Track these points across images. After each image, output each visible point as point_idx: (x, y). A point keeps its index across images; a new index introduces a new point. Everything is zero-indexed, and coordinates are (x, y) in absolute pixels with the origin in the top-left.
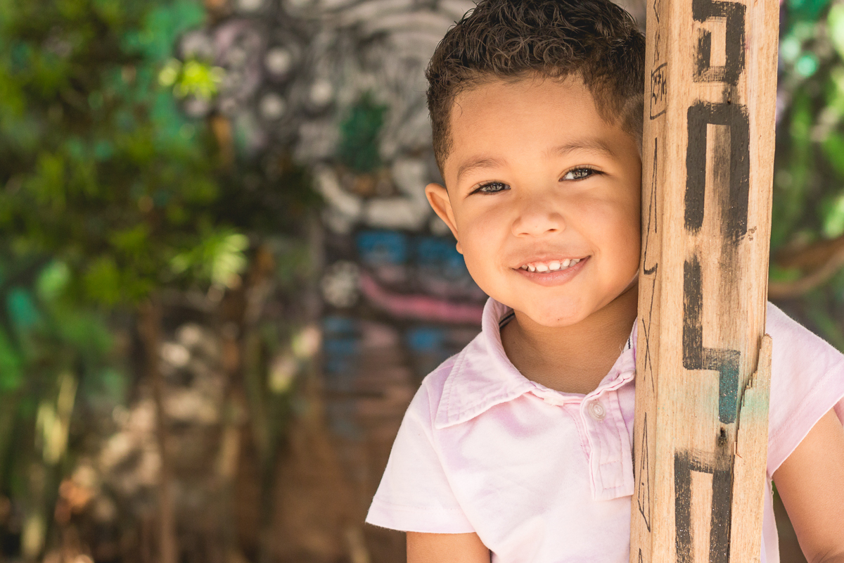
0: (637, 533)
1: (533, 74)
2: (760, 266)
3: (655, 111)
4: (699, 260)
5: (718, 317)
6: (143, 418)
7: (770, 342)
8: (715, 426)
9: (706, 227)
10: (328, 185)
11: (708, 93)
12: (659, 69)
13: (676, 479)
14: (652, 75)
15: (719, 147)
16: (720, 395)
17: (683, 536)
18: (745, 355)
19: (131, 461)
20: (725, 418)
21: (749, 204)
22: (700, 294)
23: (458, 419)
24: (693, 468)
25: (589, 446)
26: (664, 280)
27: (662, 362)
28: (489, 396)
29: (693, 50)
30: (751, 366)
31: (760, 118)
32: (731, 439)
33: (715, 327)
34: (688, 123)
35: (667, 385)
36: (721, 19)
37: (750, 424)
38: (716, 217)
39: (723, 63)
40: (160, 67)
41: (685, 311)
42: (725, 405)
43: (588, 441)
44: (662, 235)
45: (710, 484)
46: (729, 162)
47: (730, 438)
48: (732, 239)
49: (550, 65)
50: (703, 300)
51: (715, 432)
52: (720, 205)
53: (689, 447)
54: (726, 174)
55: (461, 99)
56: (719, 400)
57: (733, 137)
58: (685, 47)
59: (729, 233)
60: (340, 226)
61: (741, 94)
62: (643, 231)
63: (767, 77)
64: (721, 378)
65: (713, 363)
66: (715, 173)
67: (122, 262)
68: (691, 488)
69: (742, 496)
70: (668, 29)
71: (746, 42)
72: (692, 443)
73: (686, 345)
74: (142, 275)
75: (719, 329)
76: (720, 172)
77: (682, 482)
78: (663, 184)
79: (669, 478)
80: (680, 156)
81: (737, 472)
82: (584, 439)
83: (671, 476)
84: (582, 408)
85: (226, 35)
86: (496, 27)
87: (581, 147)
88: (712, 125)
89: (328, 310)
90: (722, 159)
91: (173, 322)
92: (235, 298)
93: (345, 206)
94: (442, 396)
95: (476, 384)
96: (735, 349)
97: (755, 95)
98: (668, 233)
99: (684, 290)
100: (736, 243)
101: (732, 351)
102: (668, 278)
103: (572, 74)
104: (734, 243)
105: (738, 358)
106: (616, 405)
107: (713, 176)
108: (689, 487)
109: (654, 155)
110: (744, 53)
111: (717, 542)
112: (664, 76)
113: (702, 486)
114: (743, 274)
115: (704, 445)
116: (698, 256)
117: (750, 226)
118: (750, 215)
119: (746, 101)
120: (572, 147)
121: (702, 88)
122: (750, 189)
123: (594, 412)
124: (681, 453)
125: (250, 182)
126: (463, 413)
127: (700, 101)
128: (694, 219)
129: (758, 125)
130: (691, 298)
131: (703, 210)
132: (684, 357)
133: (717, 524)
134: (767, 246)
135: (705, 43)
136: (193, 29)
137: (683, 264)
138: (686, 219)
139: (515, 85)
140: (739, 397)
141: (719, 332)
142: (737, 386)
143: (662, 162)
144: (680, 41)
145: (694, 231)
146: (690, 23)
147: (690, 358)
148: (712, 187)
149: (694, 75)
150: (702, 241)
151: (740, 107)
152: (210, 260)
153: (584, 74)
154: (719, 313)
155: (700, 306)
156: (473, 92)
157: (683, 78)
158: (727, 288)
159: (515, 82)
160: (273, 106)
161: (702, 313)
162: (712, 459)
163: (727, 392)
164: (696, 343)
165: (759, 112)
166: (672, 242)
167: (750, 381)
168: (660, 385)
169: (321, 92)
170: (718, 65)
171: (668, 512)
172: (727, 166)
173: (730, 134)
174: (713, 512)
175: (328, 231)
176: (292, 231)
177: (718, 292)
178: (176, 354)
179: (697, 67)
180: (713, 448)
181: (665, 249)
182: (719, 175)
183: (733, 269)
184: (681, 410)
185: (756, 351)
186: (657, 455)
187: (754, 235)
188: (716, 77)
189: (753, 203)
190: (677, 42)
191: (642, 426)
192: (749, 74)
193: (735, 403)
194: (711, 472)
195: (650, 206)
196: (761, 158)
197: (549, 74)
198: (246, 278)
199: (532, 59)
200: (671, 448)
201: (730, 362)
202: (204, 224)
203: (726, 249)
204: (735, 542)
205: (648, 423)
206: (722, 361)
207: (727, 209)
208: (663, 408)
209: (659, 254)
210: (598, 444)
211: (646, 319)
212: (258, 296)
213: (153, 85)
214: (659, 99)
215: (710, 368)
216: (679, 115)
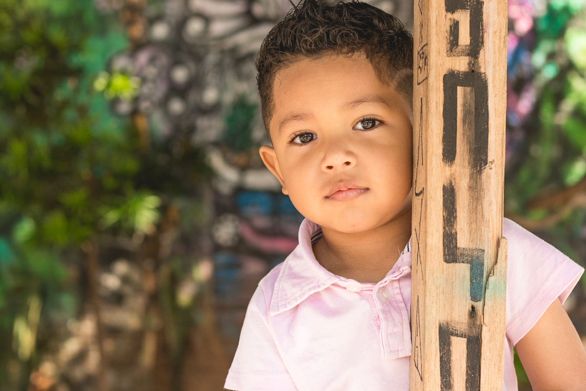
0: (414, 383)
1: (330, 53)
2: (498, 188)
3: (421, 79)
4: (453, 184)
5: (468, 225)
6: (88, 327)
7: (506, 243)
8: (467, 304)
9: (458, 161)
10: (216, 161)
11: (458, 64)
12: (422, 48)
13: (440, 342)
14: (418, 53)
15: (467, 103)
16: (471, 281)
17: (446, 384)
18: (488, 252)
19: (80, 357)
20: (474, 298)
21: (489, 144)
22: (454, 209)
23: (286, 307)
24: (452, 334)
25: (380, 320)
26: (429, 199)
27: (429, 258)
28: (307, 288)
29: (446, 34)
30: (493, 260)
31: (495, 81)
32: (480, 313)
33: (466, 232)
34: (444, 86)
35: (432, 274)
36: (466, 11)
37: (492, 302)
38: (465, 153)
39: (468, 42)
40: (95, 77)
41: (444, 221)
42: (474, 289)
43: (379, 317)
44: (426, 167)
45: (465, 346)
46: (474, 113)
47: (478, 313)
48: (477, 169)
49: (342, 46)
50: (457, 213)
51: (468, 308)
52: (468, 145)
53: (449, 319)
54: (472, 122)
55: (280, 75)
56: (470, 285)
57: (476, 96)
58: (441, 31)
59: (475, 164)
60: (225, 189)
61: (482, 65)
62: (414, 165)
63: (499, 52)
64: (471, 269)
65: (465, 258)
66: (464, 121)
67: (69, 214)
68: (451, 349)
69: (488, 354)
70: (428, 19)
71: (484, 27)
72: (451, 317)
73: (445, 245)
74: (83, 224)
75: (469, 234)
76: (467, 121)
77: (445, 344)
78: (426, 130)
79: (435, 342)
80: (438, 110)
81: (484, 337)
82: (376, 315)
83: (436, 341)
84: (374, 294)
85: (143, 57)
86: (303, 22)
87: (366, 101)
88: (461, 87)
89: (217, 248)
90: (469, 112)
91: (108, 258)
92: (152, 241)
93: (228, 175)
94: (274, 293)
95: (297, 281)
96: (481, 248)
97: (492, 65)
98: (431, 165)
99: (443, 206)
100: (480, 172)
101: (479, 249)
102: (431, 198)
103: (357, 52)
104: (479, 171)
105: (483, 254)
106: (398, 291)
107: (462, 124)
108: (449, 349)
109: (420, 110)
110: (483, 35)
111: (470, 388)
112: (426, 53)
113: (459, 348)
114: (486, 194)
115: (460, 318)
116: (453, 181)
117: (490, 159)
118: (490, 151)
119: (485, 70)
120: (360, 102)
121: (453, 61)
122: (489, 133)
123: (383, 296)
124: (443, 324)
125: (162, 159)
126: (289, 303)
127: (452, 70)
128: (449, 155)
129: (494, 86)
130: (448, 211)
131: (456, 149)
132: (444, 255)
133: (470, 375)
134: (502, 173)
135: (455, 28)
136: (120, 53)
137: (442, 187)
138: (444, 155)
139: (317, 61)
140: (484, 283)
141: (469, 236)
142: (483, 275)
143: (426, 114)
144: (436, 27)
145: (450, 163)
146: (444, 15)
147: (449, 255)
148: (462, 131)
149: (447, 52)
150: (455, 170)
151: (481, 74)
152: (134, 214)
153: (366, 52)
154: (469, 222)
155: (455, 218)
156: (288, 69)
157: (439, 54)
158: (474, 204)
159: (317, 58)
160: (177, 106)
161: (456, 223)
162: (466, 328)
163: (476, 279)
164: (453, 244)
165: (494, 77)
166: (434, 172)
167: (492, 271)
168: (427, 275)
169: (210, 95)
170: (465, 44)
171: (435, 366)
172: (473, 116)
173: (474, 94)
174: (467, 366)
175: (217, 193)
176: (191, 193)
177: (468, 207)
178: (111, 282)
179: (449, 46)
180: (467, 320)
181: (429, 177)
182: (467, 123)
183: (478, 190)
184: (443, 293)
185: (496, 249)
186: (426, 325)
187: (493, 166)
188: (463, 53)
189: (492, 142)
190: (434, 28)
191: (416, 305)
192: (486, 50)
193: (481, 288)
194: (465, 337)
195: (419, 147)
196: (496, 110)
197: (341, 52)
198: (160, 227)
199: (329, 43)
200: (436, 320)
201: (478, 257)
202: (129, 188)
203: (473, 176)
204: (484, 387)
205: (420, 303)
206: (472, 256)
207: (473, 147)
208: (430, 292)
209: (425, 181)
210: (386, 319)
211: (418, 228)
212: (168, 239)
213: (90, 90)
214: (423, 70)
215: (463, 262)
216: (437, 80)
